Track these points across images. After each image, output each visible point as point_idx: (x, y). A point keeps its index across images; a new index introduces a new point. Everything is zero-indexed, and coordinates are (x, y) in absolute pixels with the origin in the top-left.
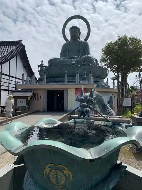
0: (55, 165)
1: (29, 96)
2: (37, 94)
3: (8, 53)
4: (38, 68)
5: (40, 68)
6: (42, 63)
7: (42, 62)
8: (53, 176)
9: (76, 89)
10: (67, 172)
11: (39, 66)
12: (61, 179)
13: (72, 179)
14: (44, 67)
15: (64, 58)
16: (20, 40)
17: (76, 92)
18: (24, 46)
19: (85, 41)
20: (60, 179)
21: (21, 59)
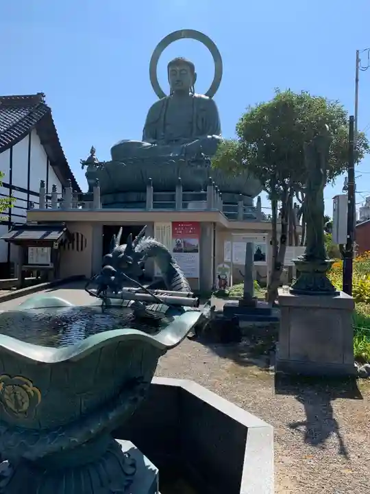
0: (10, 376)
1: (56, 241)
2: (78, 234)
3: (5, 129)
4: (83, 168)
5: (86, 167)
6: (92, 155)
7: (93, 151)
8: (9, 395)
9: (175, 224)
10: (31, 388)
11: (84, 163)
12: (23, 401)
13: (41, 402)
14: (97, 164)
15: (153, 141)
16: (38, 94)
17: (174, 232)
18: (49, 110)
19: (208, 98)
20: (21, 400)
21: (41, 143)
